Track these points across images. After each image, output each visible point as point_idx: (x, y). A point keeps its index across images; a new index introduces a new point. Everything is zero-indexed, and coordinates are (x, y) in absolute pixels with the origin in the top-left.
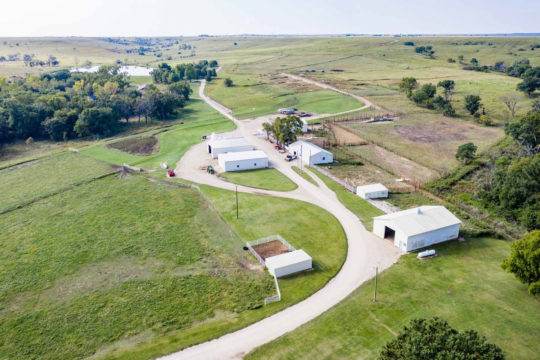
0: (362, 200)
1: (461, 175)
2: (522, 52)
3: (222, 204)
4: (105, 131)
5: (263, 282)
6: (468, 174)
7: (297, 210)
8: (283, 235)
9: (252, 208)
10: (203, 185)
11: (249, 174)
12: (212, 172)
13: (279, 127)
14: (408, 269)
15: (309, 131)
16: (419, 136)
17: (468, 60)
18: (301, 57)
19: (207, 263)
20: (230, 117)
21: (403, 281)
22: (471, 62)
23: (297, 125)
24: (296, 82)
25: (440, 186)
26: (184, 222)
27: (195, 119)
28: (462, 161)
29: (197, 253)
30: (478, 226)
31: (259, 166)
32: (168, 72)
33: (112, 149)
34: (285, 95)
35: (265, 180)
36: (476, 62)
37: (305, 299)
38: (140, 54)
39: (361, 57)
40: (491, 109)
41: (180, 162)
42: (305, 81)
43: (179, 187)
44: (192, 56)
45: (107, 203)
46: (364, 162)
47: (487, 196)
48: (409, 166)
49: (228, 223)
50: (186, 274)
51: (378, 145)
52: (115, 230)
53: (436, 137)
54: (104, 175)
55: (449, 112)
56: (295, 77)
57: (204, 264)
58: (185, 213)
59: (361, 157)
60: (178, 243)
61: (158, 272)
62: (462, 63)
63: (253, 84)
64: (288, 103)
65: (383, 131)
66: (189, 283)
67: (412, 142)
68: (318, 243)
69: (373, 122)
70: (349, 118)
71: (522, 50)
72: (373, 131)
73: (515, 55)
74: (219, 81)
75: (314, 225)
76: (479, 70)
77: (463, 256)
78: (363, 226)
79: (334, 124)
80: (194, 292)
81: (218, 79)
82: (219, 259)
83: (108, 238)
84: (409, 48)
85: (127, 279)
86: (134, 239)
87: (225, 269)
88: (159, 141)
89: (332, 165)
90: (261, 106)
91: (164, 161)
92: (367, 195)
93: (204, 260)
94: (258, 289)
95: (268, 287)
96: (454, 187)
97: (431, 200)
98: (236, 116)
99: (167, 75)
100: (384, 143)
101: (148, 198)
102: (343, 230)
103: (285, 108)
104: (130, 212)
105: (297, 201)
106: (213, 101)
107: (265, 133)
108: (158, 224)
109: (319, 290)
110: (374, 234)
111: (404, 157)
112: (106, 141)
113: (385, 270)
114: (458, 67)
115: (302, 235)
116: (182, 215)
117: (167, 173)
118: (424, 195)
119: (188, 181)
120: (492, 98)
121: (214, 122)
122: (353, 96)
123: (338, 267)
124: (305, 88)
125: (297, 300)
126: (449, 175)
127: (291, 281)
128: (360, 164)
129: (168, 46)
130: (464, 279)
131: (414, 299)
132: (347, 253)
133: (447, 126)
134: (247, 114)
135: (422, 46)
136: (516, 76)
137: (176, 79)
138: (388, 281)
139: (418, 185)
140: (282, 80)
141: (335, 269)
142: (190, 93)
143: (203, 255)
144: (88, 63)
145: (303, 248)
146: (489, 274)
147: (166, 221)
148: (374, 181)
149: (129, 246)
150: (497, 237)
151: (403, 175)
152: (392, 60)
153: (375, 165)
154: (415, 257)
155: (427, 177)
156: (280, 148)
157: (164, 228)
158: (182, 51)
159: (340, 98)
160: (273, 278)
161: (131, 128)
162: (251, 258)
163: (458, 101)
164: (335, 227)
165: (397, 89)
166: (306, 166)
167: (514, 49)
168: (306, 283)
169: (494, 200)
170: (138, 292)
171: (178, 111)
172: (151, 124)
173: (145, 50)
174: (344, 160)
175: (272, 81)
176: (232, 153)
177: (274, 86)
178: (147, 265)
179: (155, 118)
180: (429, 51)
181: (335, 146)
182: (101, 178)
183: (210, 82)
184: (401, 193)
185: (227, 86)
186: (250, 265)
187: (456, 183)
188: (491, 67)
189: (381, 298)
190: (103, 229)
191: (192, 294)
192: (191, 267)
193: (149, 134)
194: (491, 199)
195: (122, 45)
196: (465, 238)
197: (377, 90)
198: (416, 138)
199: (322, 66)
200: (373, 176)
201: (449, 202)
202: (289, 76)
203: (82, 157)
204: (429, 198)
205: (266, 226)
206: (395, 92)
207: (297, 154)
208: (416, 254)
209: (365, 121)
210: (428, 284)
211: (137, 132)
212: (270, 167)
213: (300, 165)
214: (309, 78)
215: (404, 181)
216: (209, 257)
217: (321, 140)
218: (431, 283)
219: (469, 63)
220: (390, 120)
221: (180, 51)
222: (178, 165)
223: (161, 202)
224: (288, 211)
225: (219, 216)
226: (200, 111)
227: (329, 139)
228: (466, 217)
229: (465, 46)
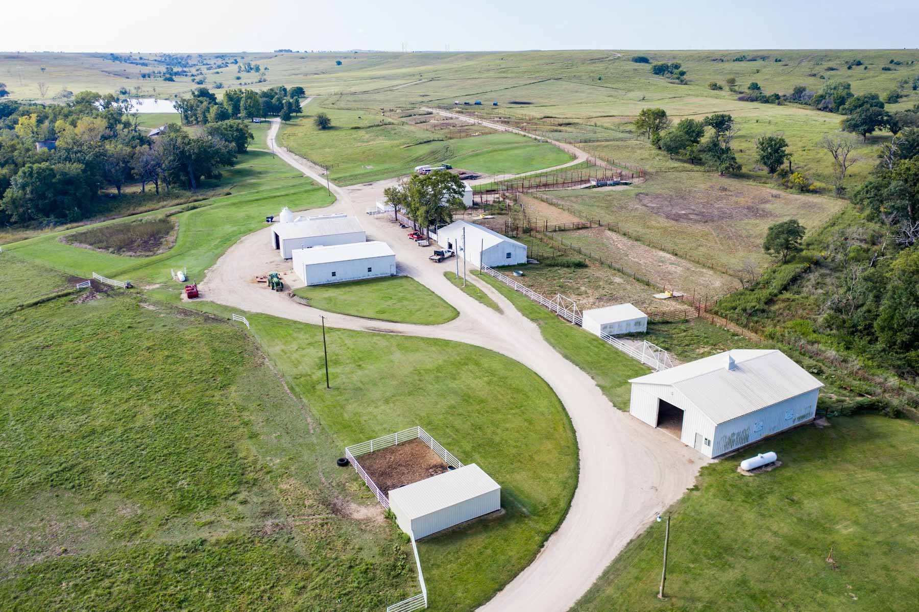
0: (595, 339)
1: (780, 282)
2: (832, 72)
3: (295, 356)
4: (69, 210)
5: (382, 554)
6: (794, 280)
7: (460, 365)
8: (429, 425)
9: (361, 363)
10: (258, 315)
11: (356, 289)
12: (279, 286)
13: (417, 195)
14: (725, 502)
15: (476, 207)
16: (683, 212)
17: (744, 85)
18: (454, 82)
19: (249, 506)
20: (323, 182)
21: (718, 537)
22: (749, 88)
23: (454, 190)
24: (447, 121)
25: (749, 306)
26: (206, 400)
27: (253, 185)
28: (776, 257)
29: (227, 479)
30: (845, 389)
31: (377, 272)
32: (209, 103)
33: (76, 244)
34: (428, 142)
35: (390, 303)
36: (759, 89)
37: (488, 599)
38: (166, 79)
39: (560, 82)
40: (802, 164)
41: (215, 266)
42: (464, 118)
43: (206, 320)
44: (260, 82)
45: (36, 360)
46: (587, 262)
47: (847, 325)
48: (676, 267)
49: (305, 400)
50: (193, 536)
51: (609, 229)
52: (40, 425)
53: (716, 212)
54: (43, 297)
55: (731, 169)
56: (444, 114)
57: (240, 508)
58: (211, 380)
59: (580, 252)
60: (185, 454)
61: (121, 536)
62: (735, 91)
63: (368, 125)
64: (433, 156)
65: (615, 203)
66: (197, 565)
67: (673, 222)
68: (512, 442)
69: (594, 187)
70: (550, 180)
71: (832, 69)
72: (596, 204)
73: (822, 77)
74: (305, 121)
75: (497, 400)
76: (766, 100)
77: (834, 463)
78: (605, 399)
79: (523, 192)
80: (207, 592)
81: (303, 117)
82: (278, 492)
83: (17, 447)
84: (641, 67)
85: (40, 558)
86: (81, 446)
87: (290, 519)
88: (176, 228)
89: (526, 269)
90: (384, 162)
91: (179, 267)
92: (604, 327)
93: (241, 497)
94: (371, 575)
95: (394, 567)
96: (774, 308)
97: (734, 335)
98: (334, 180)
99: (208, 110)
100: (620, 224)
101: (132, 346)
102: (564, 409)
103: (428, 164)
104: (85, 379)
105: (458, 345)
106: (293, 155)
107: (391, 208)
108: (145, 407)
109: (523, 569)
110: (633, 417)
111: (663, 250)
112: (68, 229)
113: (671, 506)
114: (730, 97)
115: (472, 425)
116: (204, 384)
117: (184, 291)
118: (718, 325)
119: (226, 308)
120: (800, 144)
121: (292, 191)
122: (554, 142)
123: (562, 504)
124: (465, 131)
125: (468, 602)
126: (758, 284)
127: (451, 548)
128: (580, 265)
129: (219, 67)
130: (856, 523)
131: (756, 586)
132: (578, 464)
133: (730, 193)
134: (356, 175)
135: (663, 63)
136: (831, 111)
137: (222, 116)
138: (684, 536)
139: (703, 306)
140: (423, 118)
141: (556, 509)
142: (249, 140)
143: (240, 483)
144: (65, 93)
145: (477, 456)
146: (905, 507)
147: (164, 399)
148: (612, 299)
149: (63, 465)
150: (891, 414)
151: (668, 286)
152: (614, 86)
153: (610, 267)
154: (734, 470)
155: (714, 289)
156: (420, 238)
157: (156, 416)
158: (243, 75)
159: (529, 146)
160: (409, 540)
161: (123, 205)
162: (354, 487)
163: (741, 151)
164: (545, 402)
165: (630, 132)
166: (472, 272)
167: (817, 68)
168: (489, 551)
169: (861, 332)
170: (58, 599)
171: (222, 172)
172: (168, 196)
173: (177, 74)
174: (548, 258)
175: (404, 119)
176: (322, 247)
177: (406, 127)
178: (98, 515)
179: (176, 185)
180: (676, 71)
181: (527, 231)
182: (36, 304)
183: (288, 122)
184: (671, 323)
185: (320, 130)
186: (353, 506)
187: (775, 299)
188: (785, 96)
189: (676, 587)
190: (13, 423)
191: (201, 597)
192: (207, 517)
193: (159, 215)
194: (854, 330)
195: (134, 65)
196: (828, 419)
197: (595, 133)
198: (680, 216)
199: (494, 95)
200: (608, 289)
201: (773, 338)
202: (434, 111)
203: (8, 261)
204: (728, 331)
205: (392, 405)
206: (628, 135)
207: (454, 247)
208: (736, 463)
209: (579, 187)
210: (780, 540)
211: (135, 212)
212: (400, 275)
213: (461, 269)
214: (471, 114)
215: (673, 297)
216: (255, 489)
217: (500, 220)
218: (785, 537)
219: (747, 91)
220: (626, 184)
221: (239, 75)
222: (209, 274)
223: (160, 355)
224: (439, 369)
225: (287, 383)
226: (266, 172)
227: (515, 219)
228: (815, 371)
229: (736, 63)
